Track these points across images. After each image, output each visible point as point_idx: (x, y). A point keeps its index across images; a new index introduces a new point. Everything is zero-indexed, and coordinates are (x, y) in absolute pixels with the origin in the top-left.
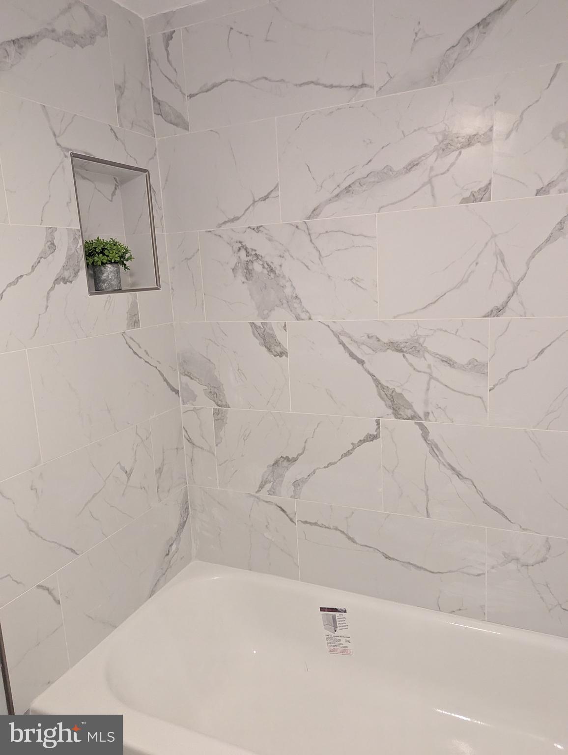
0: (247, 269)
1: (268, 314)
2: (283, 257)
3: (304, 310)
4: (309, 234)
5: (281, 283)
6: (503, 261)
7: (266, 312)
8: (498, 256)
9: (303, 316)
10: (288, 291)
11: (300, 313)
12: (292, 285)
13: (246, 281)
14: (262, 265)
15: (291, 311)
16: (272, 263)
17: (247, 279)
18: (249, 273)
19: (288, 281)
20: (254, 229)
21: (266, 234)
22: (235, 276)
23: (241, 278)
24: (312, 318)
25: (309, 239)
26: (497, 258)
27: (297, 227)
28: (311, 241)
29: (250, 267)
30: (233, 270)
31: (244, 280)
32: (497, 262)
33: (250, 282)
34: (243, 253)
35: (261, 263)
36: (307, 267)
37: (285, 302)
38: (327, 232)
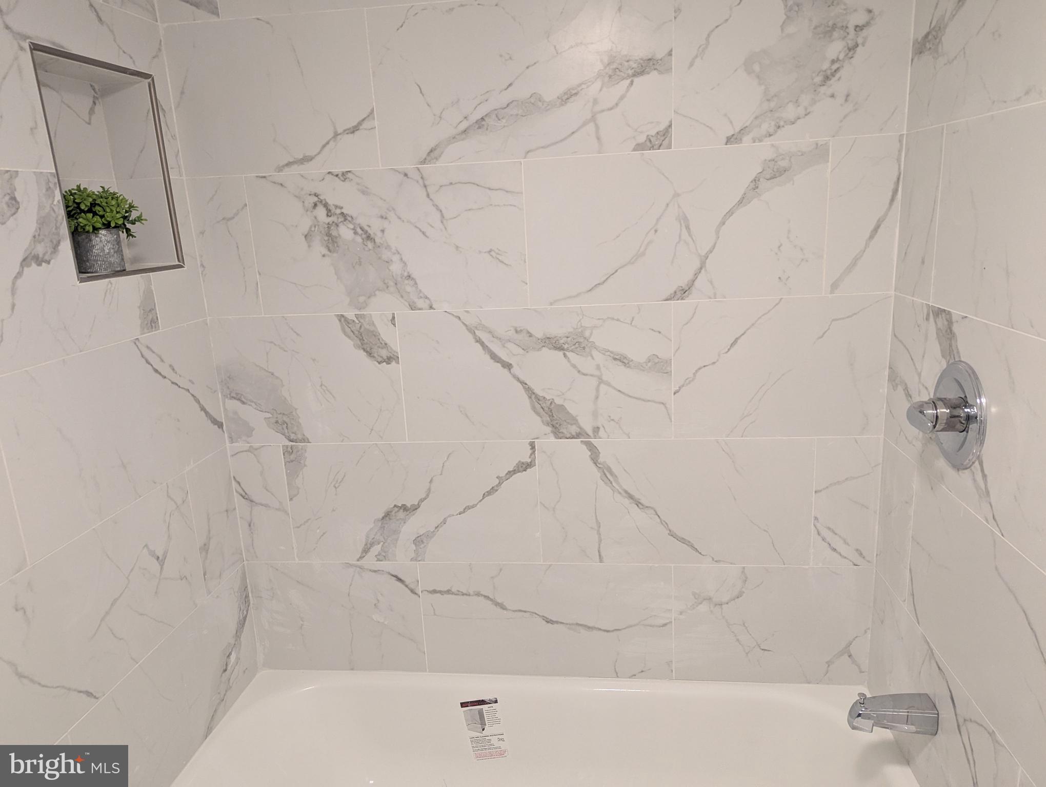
0: (329, 235)
1: (365, 301)
2: (386, 218)
3: (421, 295)
4: (425, 186)
5: (384, 257)
6: (688, 228)
7: (362, 299)
8: (682, 222)
9: (420, 303)
10: (396, 268)
11: (416, 300)
12: (402, 259)
13: (329, 253)
14: (353, 229)
15: (402, 297)
16: (369, 226)
17: (329, 250)
18: (331, 241)
19: (395, 253)
20: (337, 176)
21: (358, 184)
22: (309, 246)
23: (319, 248)
24: (434, 306)
25: (425, 193)
26: (681, 224)
27: (406, 175)
28: (428, 196)
29: (334, 233)
30: (306, 236)
31: (325, 251)
32: (681, 230)
33: (335, 255)
34: (321, 212)
35: (352, 227)
36: (424, 233)
37: (391, 283)
38: (451, 184)
